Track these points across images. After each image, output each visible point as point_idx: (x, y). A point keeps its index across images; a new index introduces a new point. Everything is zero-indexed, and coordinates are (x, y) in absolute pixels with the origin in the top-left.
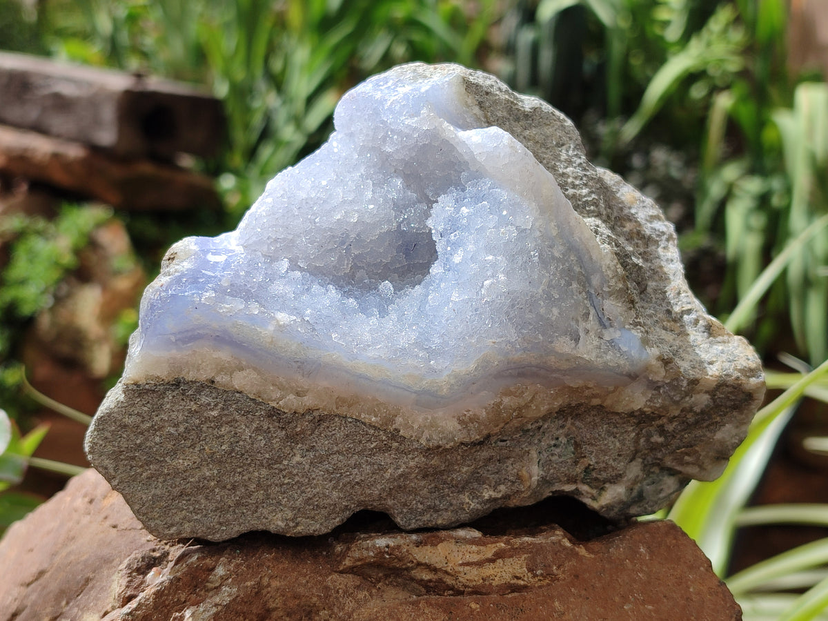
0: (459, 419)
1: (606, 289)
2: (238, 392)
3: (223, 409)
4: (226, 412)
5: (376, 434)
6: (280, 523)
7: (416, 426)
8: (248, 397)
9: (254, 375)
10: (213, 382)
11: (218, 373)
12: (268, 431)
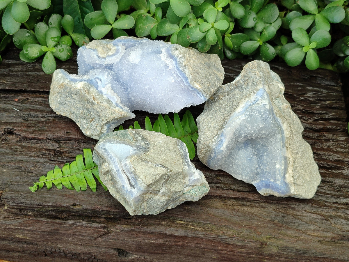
0: (283, 124)
1: (249, 101)
4: (297, 172)
5: (291, 140)
7: (288, 133)
12: (297, 162)
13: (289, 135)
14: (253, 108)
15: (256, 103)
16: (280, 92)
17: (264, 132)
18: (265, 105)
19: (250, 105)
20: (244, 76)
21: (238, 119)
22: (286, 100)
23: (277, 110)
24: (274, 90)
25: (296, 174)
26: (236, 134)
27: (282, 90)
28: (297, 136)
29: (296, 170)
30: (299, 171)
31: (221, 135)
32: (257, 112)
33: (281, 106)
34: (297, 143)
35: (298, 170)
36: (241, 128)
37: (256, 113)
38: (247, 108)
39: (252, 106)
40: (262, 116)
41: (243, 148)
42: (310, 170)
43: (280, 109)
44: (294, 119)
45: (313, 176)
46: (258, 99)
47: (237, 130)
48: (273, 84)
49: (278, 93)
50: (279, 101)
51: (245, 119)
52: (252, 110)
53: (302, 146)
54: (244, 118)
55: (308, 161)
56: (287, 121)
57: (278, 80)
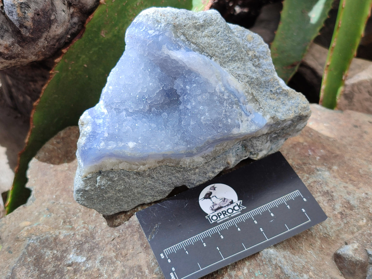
0: (202, 157)
1: (246, 101)
2: (122, 170)
3: (119, 177)
4: (120, 177)
5: (174, 168)
6: (148, 201)
7: (187, 163)
8: (126, 171)
9: (126, 164)
10: (112, 170)
11: (113, 166)
12: (136, 178)
13: (183, 166)
14: (234, 106)
15: (243, 113)
16: (253, 153)
17: (192, 123)
18: (239, 126)
19: (239, 101)
20: (286, 94)
21: (216, 79)
22: (239, 162)
23: (226, 147)
24: (258, 144)
25: (117, 176)
26: (189, 75)
27: (255, 156)
28: (181, 179)
29: (124, 175)
30: (122, 181)
31: (188, 49)
32: (228, 114)
33: (231, 154)
34: (169, 179)
35: (123, 179)
36: (201, 83)
37: (226, 111)
38: (234, 95)
39: (238, 105)
40: (221, 121)
41: (163, 87)
42: (124, 198)
43: (226, 152)
44: (208, 174)
45: (112, 203)
46: (248, 116)
47: (197, 75)
48: (267, 142)
49: (252, 150)
50: (239, 151)
51: (217, 92)
52: (231, 104)
53: (164, 187)
54: (217, 90)
55: (139, 196)
56: (207, 163)
57: (271, 149)
